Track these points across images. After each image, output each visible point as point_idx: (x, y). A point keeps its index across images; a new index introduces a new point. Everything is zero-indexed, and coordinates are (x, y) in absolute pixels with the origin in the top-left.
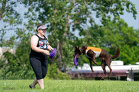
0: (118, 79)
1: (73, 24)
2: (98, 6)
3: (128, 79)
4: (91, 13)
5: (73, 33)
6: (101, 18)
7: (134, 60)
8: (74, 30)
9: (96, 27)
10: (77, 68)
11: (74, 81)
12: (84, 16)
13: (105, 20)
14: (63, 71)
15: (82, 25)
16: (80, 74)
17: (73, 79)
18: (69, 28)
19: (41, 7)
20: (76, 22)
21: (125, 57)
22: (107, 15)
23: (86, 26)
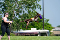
0: (34, 36)
1: (16, 13)
2: (26, 6)
3: (38, 35)
4: (23, 8)
5: (16, 17)
6: (27, 11)
7: (41, 27)
8: (16, 15)
9: (26, 14)
10: (18, 31)
11: (16, 37)
12: (21, 10)
13: (29, 11)
14: (12, 33)
15: (20, 14)
16: (19, 34)
17: (16, 36)
18: (14, 14)
19: (2, 6)
20: (17, 12)
21: (37, 27)
22: (30, 9)
23: (21, 14)
